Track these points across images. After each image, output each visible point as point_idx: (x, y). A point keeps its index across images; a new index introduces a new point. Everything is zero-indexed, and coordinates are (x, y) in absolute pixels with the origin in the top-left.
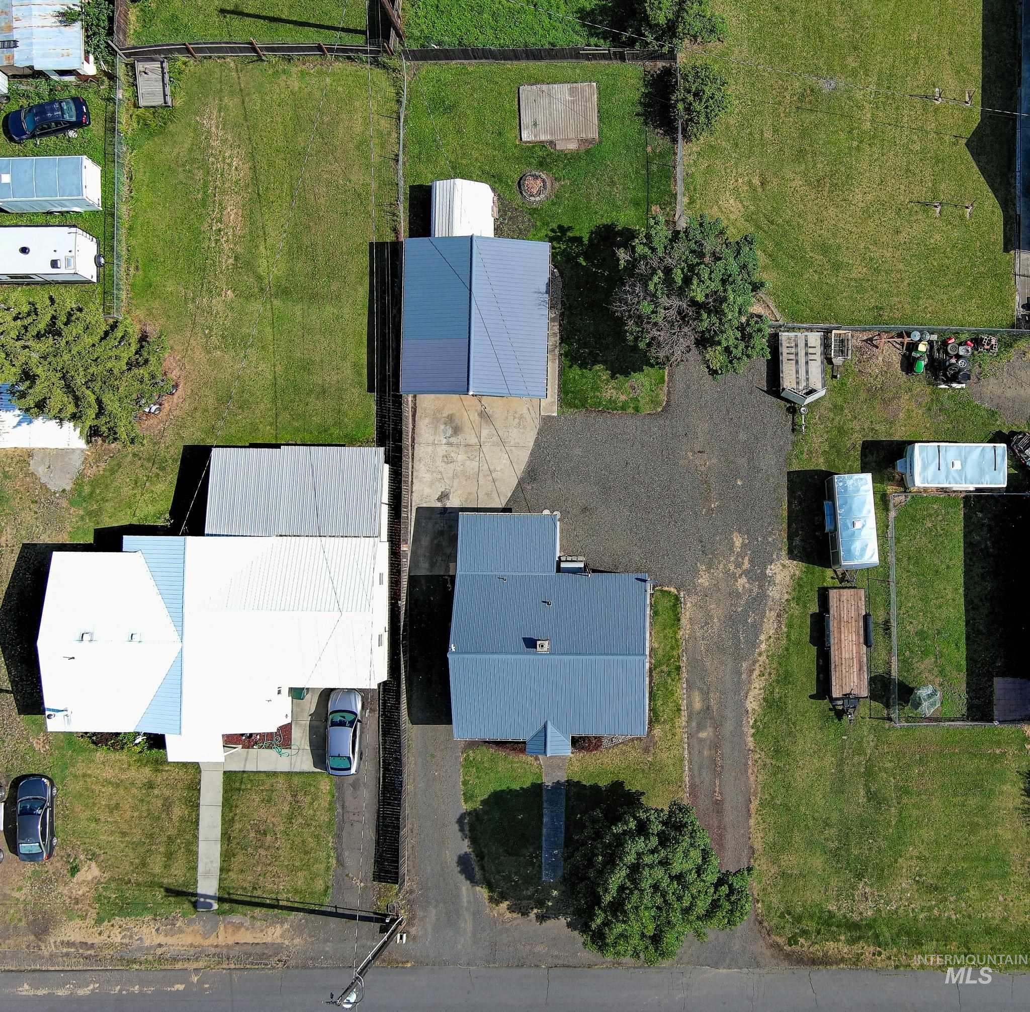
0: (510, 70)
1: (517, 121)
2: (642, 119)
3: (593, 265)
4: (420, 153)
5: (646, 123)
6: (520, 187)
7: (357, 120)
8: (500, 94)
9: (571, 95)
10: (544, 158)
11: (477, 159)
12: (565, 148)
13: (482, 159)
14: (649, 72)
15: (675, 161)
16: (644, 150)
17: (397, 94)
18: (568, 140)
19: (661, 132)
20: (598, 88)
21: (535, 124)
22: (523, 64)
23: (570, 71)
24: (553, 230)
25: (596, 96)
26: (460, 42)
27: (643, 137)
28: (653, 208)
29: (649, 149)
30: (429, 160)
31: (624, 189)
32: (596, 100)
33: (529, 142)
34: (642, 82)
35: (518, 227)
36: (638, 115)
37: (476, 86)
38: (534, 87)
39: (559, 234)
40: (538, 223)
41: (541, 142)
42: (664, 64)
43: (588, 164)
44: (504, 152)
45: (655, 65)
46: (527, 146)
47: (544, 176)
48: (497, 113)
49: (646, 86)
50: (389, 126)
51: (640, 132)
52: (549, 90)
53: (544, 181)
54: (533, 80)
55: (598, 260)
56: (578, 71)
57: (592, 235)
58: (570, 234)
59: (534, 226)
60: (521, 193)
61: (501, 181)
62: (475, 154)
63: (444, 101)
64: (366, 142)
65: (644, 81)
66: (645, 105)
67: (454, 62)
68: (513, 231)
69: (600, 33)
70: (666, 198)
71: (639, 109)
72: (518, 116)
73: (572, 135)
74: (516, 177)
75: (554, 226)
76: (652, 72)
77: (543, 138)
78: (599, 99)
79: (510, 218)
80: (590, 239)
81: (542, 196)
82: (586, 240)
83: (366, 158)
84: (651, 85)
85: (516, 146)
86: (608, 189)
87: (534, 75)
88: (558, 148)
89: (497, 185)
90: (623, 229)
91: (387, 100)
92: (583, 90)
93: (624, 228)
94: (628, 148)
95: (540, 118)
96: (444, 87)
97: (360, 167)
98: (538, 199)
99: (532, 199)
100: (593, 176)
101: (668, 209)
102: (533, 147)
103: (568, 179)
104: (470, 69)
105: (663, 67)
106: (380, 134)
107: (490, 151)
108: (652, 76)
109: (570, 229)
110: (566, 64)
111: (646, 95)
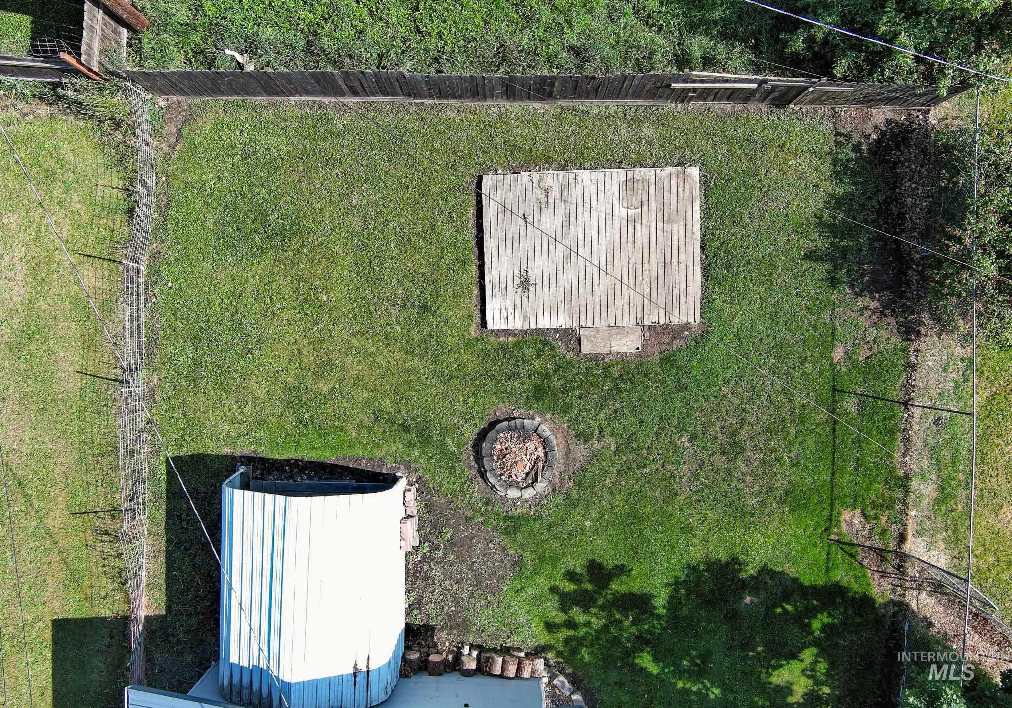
0: (451, 126)
1: (474, 272)
2: (822, 269)
3: (680, 672)
4: (197, 364)
5: (833, 282)
6: (479, 458)
7: (12, 266)
8: (425, 195)
9: (627, 202)
10: (547, 376)
11: (359, 379)
12: (605, 350)
13: (373, 379)
14: (848, 137)
15: (909, 387)
16: (825, 355)
17: (128, 192)
18: (614, 329)
19: (874, 304)
20: (704, 180)
21: (525, 284)
22: (495, 106)
23: (623, 129)
24: (571, 576)
25: (697, 207)
26: (310, 43)
27: (825, 318)
28: (846, 516)
29: (838, 354)
30: (222, 386)
31: (764, 463)
32: (697, 216)
33: (508, 332)
34: (827, 166)
35: (471, 567)
36: (811, 256)
37: (359, 172)
38: (523, 177)
39: (589, 586)
40: (528, 558)
41: (538, 331)
42: (890, 115)
43: (669, 396)
44: (435, 361)
45: (866, 118)
46: (501, 344)
47: (546, 430)
48: (418, 249)
49: (838, 176)
50: (106, 285)
51: (817, 307)
52: (566, 187)
53: (545, 443)
54: (520, 157)
55: (692, 661)
56: (647, 131)
57: (676, 591)
58: (618, 586)
59: (518, 563)
60: (483, 475)
61: (424, 438)
62: (355, 366)
63: (265, 215)
64: (40, 333)
65: (835, 162)
66: (833, 230)
67: (293, 100)
68: (459, 581)
69: (715, 23)
70: (879, 487)
71: (820, 243)
72: (474, 257)
73: (627, 317)
74: (470, 432)
75: (577, 564)
76: (856, 137)
77: (547, 321)
78: (706, 213)
79: (451, 543)
80: (674, 603)
81: (540, 486)
82: (660, 602)
83: (39, 377)
84: (854, 173)
85: (470, 344)
86: (721, 462)
87: (525, 139)
88: (586, 348)
89: (416, 453)
90: (760, 573)
91: (100, 211)
92: (660, 188)
93: (765, 571)
94: (779, 349)
95: (538, 268)
96: (264, 174)
97: (21, 404)
98: (528, 493)
99: (513, 493)
100: (682, 427)
101: (884, 520)
102: (517, 345)
103: (612, 434)
104: (341, 121)
105: (889, 122)
106: (81, 306)
107: (397, 356)
108: (857, 148)
109: (621, 570)
110: (612, 109)
111: (837, 202)
